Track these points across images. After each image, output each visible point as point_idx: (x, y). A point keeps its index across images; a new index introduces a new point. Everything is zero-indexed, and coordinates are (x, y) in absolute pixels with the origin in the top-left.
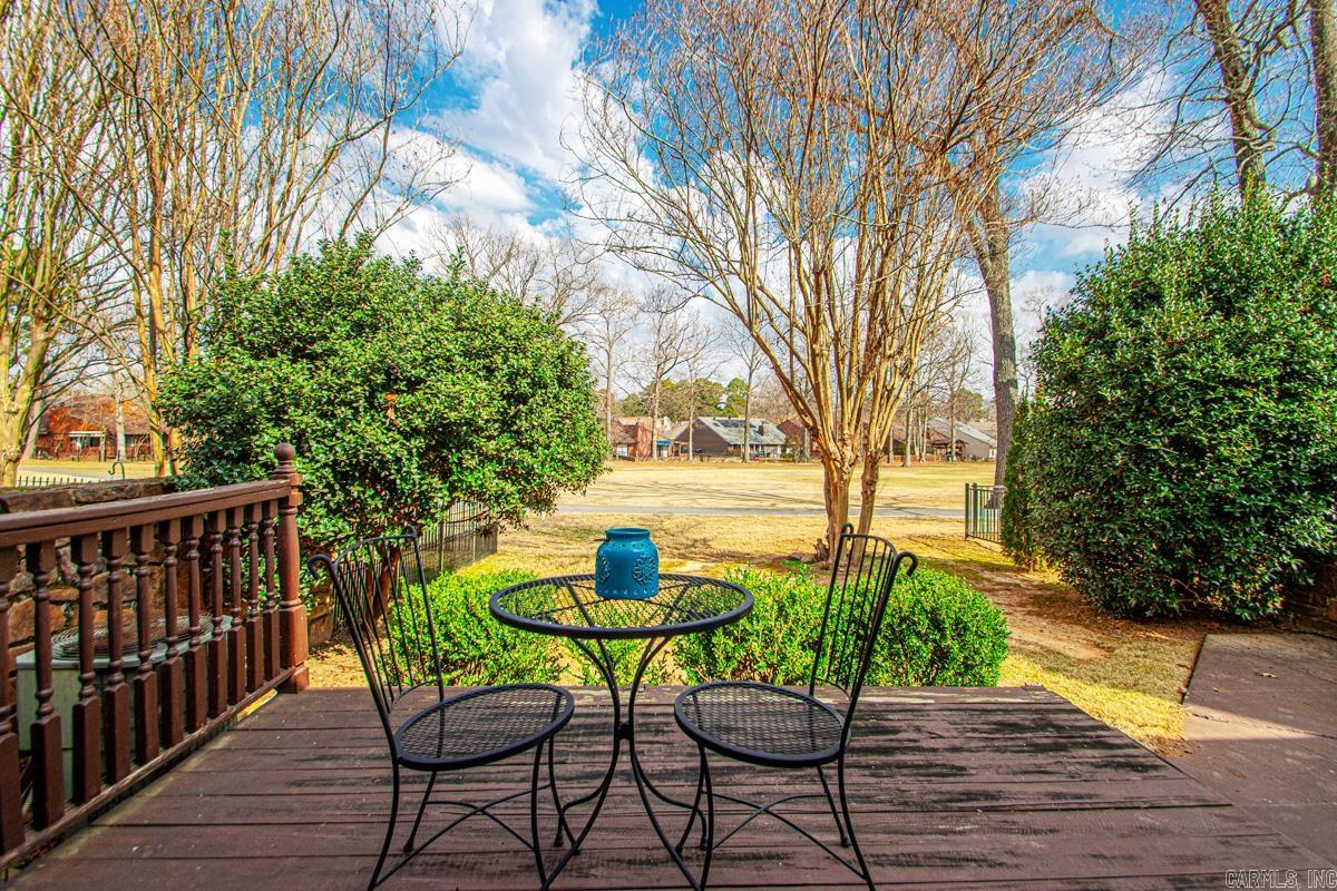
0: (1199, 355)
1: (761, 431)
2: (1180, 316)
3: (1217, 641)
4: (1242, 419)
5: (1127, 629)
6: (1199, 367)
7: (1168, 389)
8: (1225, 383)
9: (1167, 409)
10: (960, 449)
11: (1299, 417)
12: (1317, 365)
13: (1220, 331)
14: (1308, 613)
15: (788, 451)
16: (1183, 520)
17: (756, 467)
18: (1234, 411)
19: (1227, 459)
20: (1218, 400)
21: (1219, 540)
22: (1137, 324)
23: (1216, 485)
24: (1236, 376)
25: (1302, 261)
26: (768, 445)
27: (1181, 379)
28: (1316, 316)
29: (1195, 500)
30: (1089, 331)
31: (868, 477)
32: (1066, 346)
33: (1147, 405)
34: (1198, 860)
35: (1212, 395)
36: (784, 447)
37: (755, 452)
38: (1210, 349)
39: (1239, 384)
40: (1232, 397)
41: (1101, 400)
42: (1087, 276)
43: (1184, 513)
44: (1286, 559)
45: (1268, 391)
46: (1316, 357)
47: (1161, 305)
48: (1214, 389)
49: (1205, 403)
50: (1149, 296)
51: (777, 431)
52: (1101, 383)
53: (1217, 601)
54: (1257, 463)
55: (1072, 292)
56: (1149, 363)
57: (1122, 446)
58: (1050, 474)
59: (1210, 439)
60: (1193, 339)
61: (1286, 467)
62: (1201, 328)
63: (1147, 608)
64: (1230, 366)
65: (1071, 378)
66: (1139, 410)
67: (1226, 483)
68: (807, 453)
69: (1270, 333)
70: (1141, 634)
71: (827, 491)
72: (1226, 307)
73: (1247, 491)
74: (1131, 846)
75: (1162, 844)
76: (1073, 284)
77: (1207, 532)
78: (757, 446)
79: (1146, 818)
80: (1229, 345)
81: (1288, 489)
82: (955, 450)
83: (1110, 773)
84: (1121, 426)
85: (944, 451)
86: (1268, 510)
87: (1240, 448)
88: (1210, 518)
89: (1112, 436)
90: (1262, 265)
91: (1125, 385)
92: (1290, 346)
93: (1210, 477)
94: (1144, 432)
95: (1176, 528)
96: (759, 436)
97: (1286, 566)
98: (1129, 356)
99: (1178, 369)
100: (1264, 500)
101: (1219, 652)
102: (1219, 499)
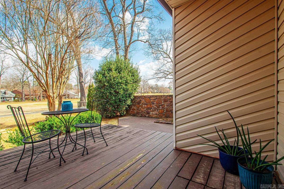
0: (117, 79)
1: (5, 93)
2: (114, 73)
3: (120, 119)
4: (122, 88)
5: (109, 120)
6: (117, 81)
7: (113, 84)
8: (120, 83)
9: (113, 87)
10: (68, 96)
11: (127, 88)
12: (129, 81)
13: (119, 76)
14: (128, 113)
15: (16, 99)
16: (116, 102)
17: (3, 104)
18: (121, 87)
19: (120, 93)
20: (119, 85)
21: (120, 105)
22: (109, 74)
23: (119, 97)
24: (121, 82)
25: (127, 68)
26: (8, 97)
27: (115, 82)
28: (128, 75)
29: (117, 99)
30: (102, 74)
31: (60, 101)
32: (99, 76)
33: (111, 86)
34: (128, 131)
35: (118, 85)
36: (14, 98)
37: (3, 100)
38: (118, 78)
39: (121, 83)
40: (121, 85)
41: (105, 85)
42: (101, 65)
43: (116, 101)
44: (126, 106)
45: (124, 84)
46: (129, 80)
47: (112, 71)
48: (119, 84)
49: (118, 86)
50: (110, 70)
51: (11, 93)
52: (105, 82)
53: (118, 114)
54: (123, 94)
55: (99, 67)
56: (111, 80)
57: (108, 92)
58: (97, 97)
59: (119, 91)
60: (116, 77)
61: (126, 94)
62: (117, 75)
63: (111, 116)
64: (120, 81)
65: (100, 81)
66: (110, 87)
67: (120, 97)
68: (24, 99)
69: (124, 77)
70: (111, 120)
71: (49, 105)
72: (119, 73)
73: (122, 98)
74: (123, 132)
75: (125, 131)
76: (99, 66)
77: (118, 104)
78: (4, 98)
79: (123, 130)
80: (120, 78)
81: (126, 97)
82: (67, 96)
83: (118, 128)
84: (107, 89)
85: (64, 97)
86: (125, 100)
87: (122, 92)
88: (119, 102)
89: (107, 91)
90: (123, 67)
91: (108, 83)
92: (126, 79)
93: (119, 96)
94: (111, 90)
95: (115, 103)
96: (4, 95)
97: (126, 107)
98: (108, 78)
99: (114, 81)
100: (124, 99)
101: (120, 120)
102: (120, 99)
